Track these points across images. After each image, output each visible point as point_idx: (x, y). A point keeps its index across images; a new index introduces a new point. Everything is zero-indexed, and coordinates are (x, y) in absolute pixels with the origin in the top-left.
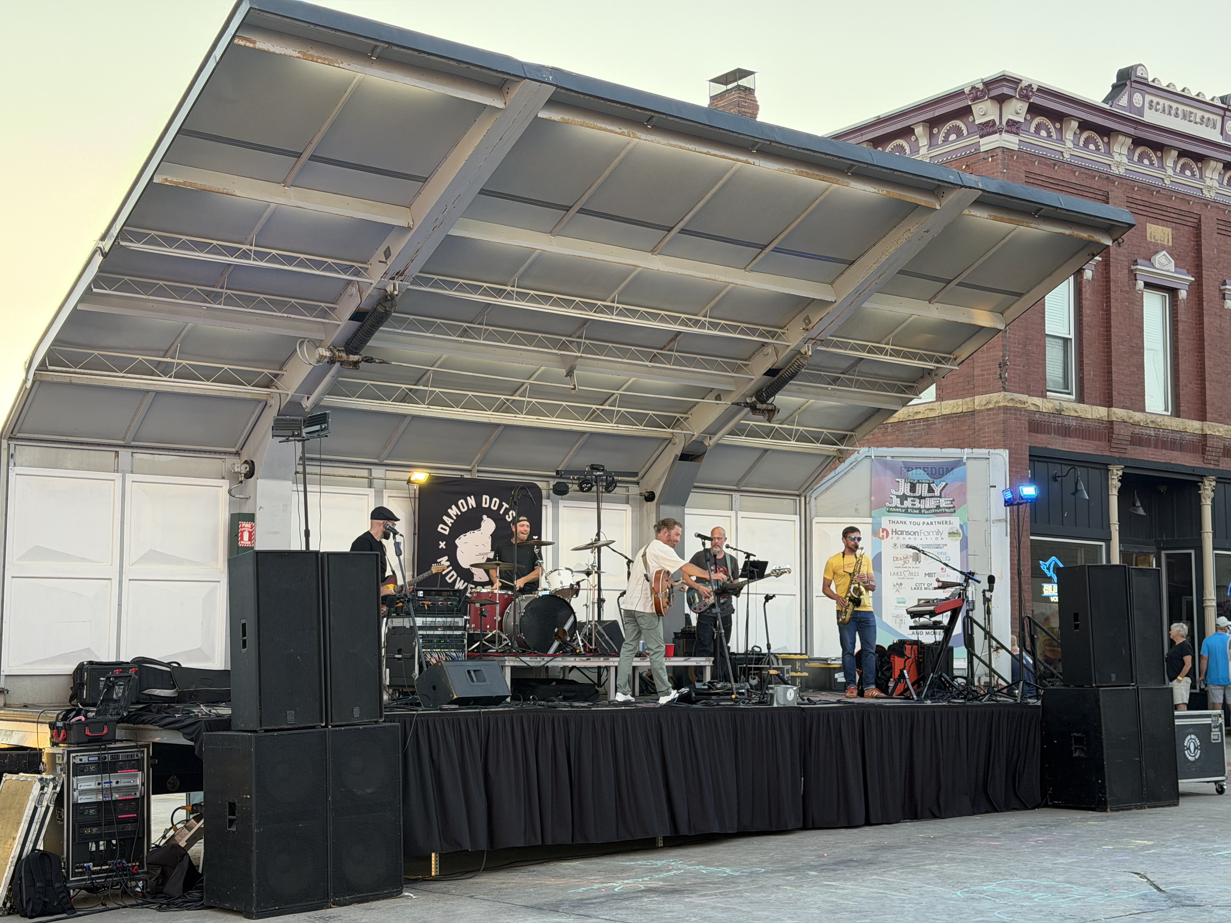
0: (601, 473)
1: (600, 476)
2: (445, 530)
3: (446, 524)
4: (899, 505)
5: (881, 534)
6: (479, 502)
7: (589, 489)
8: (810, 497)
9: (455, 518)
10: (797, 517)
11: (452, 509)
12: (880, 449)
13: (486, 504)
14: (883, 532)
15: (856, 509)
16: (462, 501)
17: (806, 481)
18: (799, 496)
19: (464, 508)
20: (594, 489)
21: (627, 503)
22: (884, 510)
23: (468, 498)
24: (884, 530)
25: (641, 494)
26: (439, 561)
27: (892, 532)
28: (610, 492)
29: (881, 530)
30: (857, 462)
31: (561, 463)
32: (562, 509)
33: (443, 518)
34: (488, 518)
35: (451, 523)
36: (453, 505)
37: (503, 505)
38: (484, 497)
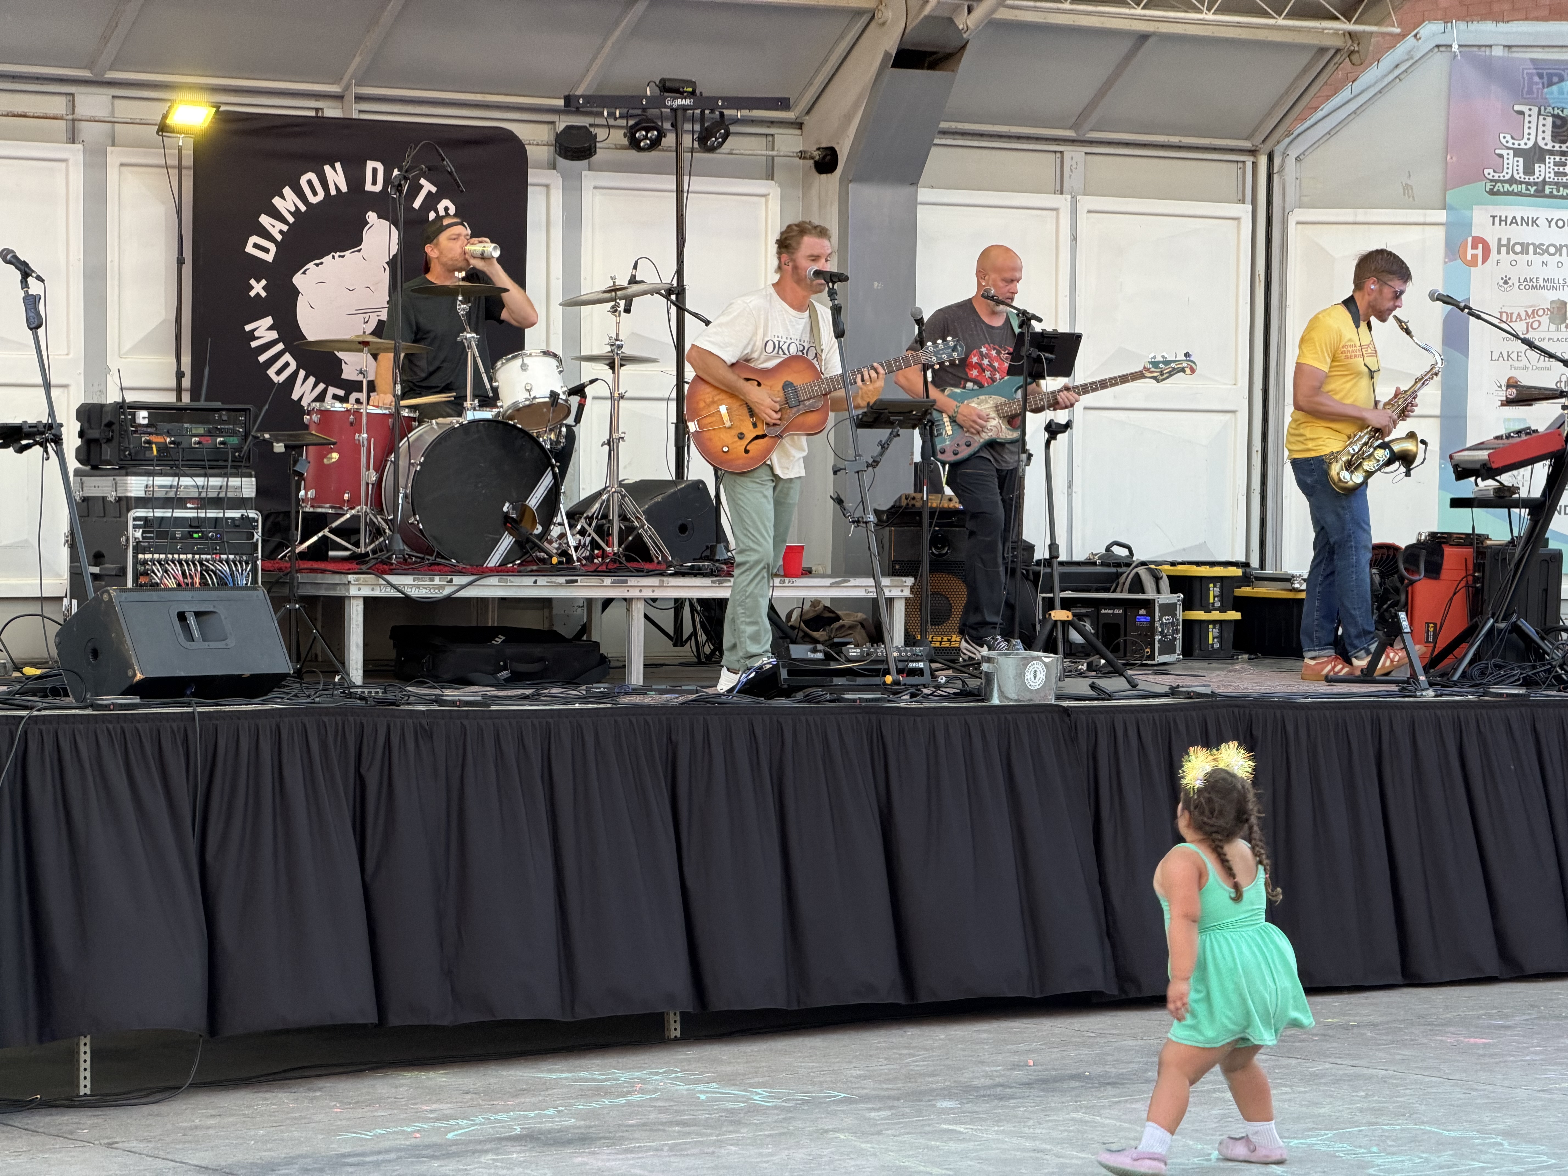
0: (687, 102)
1: (685, 109)
2: (266, 250)
3: (268, 236)
4: (1520, 176)
5: (1470, 252)
6: (355, 179)
7: (655, 144)
8: (1285, 155)
9: (291, 220)
10: (1244, 211)
11: (283, 197)
12: (1475, 26)
13: (374, 182)
14: (1475, 247)
15: (1407, 188)
16: (311, 176)
17: (1269, 114)
18: (1253, 152)
19: (315, 193)
20: (669, 140)
21: (770, 176)
22: (1480, 187)
23: (327, 168)
24: (1477, 241)
25: (802, 155)
26: (248, 328)
27: (1500, 245)
28: (712, 149)
29: (1470, 240)
30: (1415, 63)
31: (584, 76)
32: (591, 193)
33: (260, 219)
34: (382, 220)
35: (281, 232)
36: (287, 187)
37: (422, 187)
38: (370, 165)
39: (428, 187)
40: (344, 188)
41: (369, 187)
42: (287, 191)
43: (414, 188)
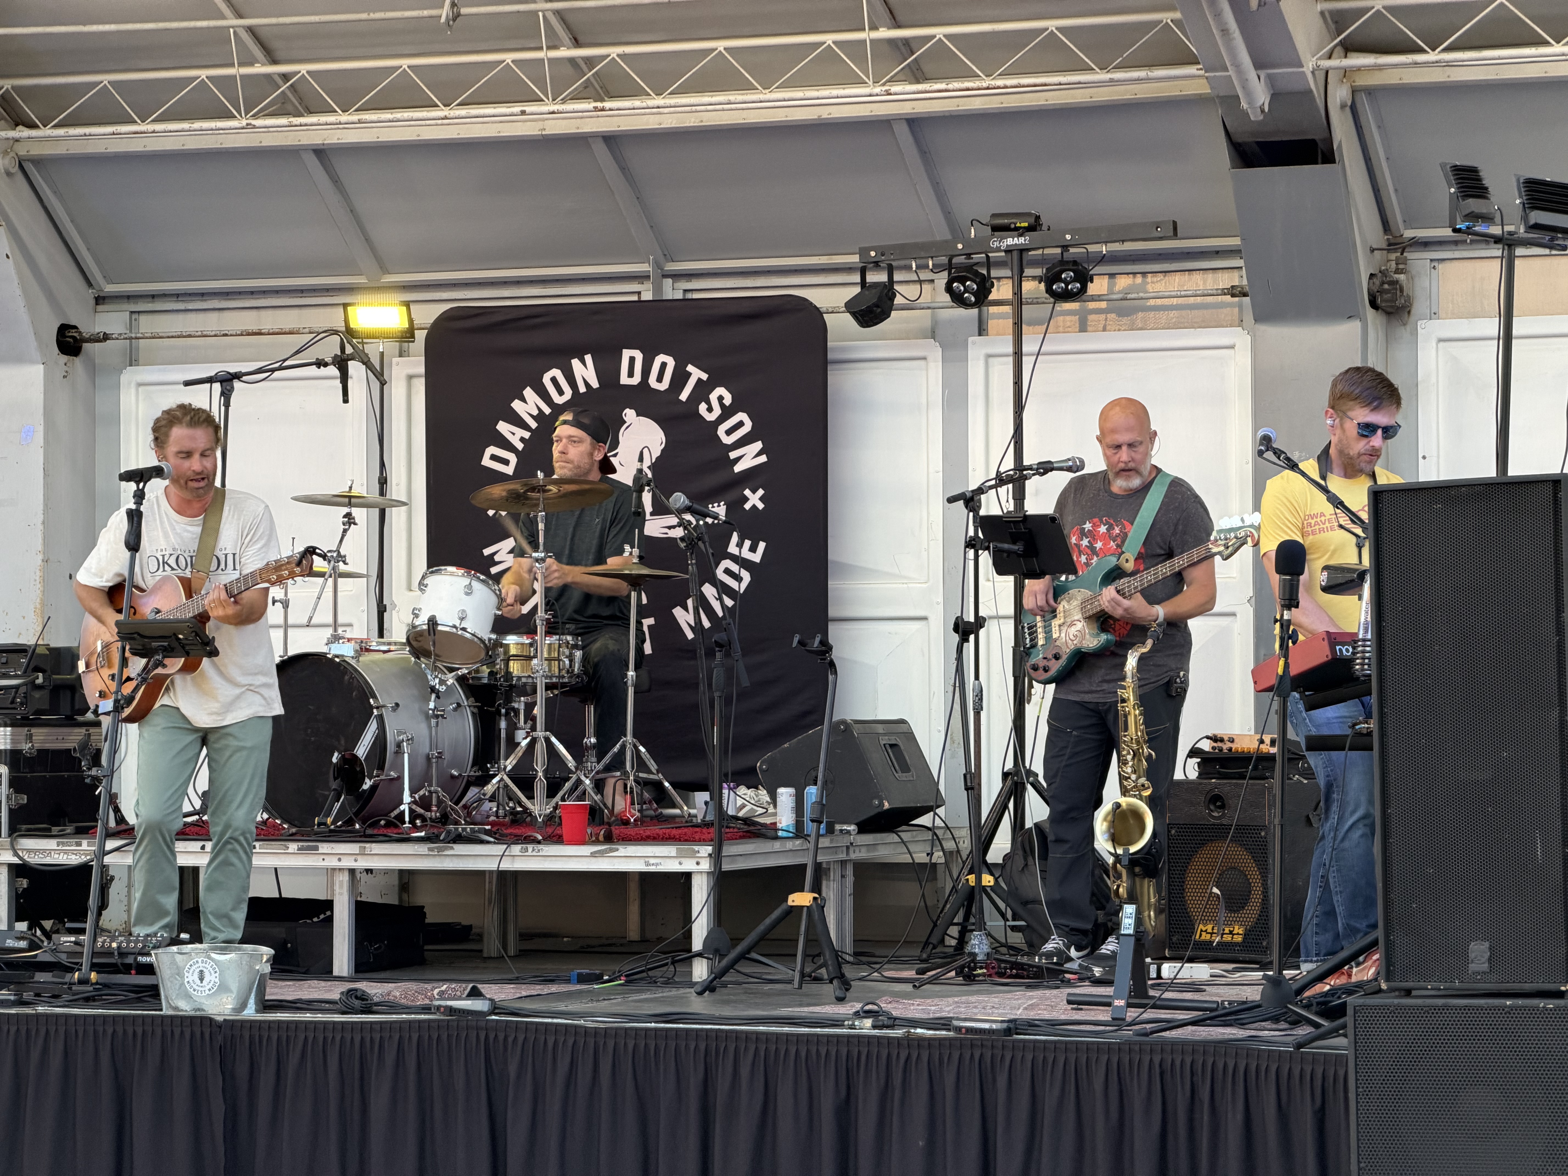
1: (1022, 248)
2: (506, 462)
3: (508, 446)
6: (608, 371)
9: (533, 425)
11: (523, 400)
13: (631, 374)
16: (556, 373)
19: (561, 392)
20: (1005, 292)
21: (1239, 321)
23: (576, 363)
26: (487, 552)
32: (981, 363)
33: (497, 427)
34: (641, 418)
35: (522, 440)
36: (528, 388)
37: (689, 375)
38: (627, 354)
39: (696, 374)
40: (595, 384)
41: (624, 380)
42: (528, 393)
43: (680, 378)
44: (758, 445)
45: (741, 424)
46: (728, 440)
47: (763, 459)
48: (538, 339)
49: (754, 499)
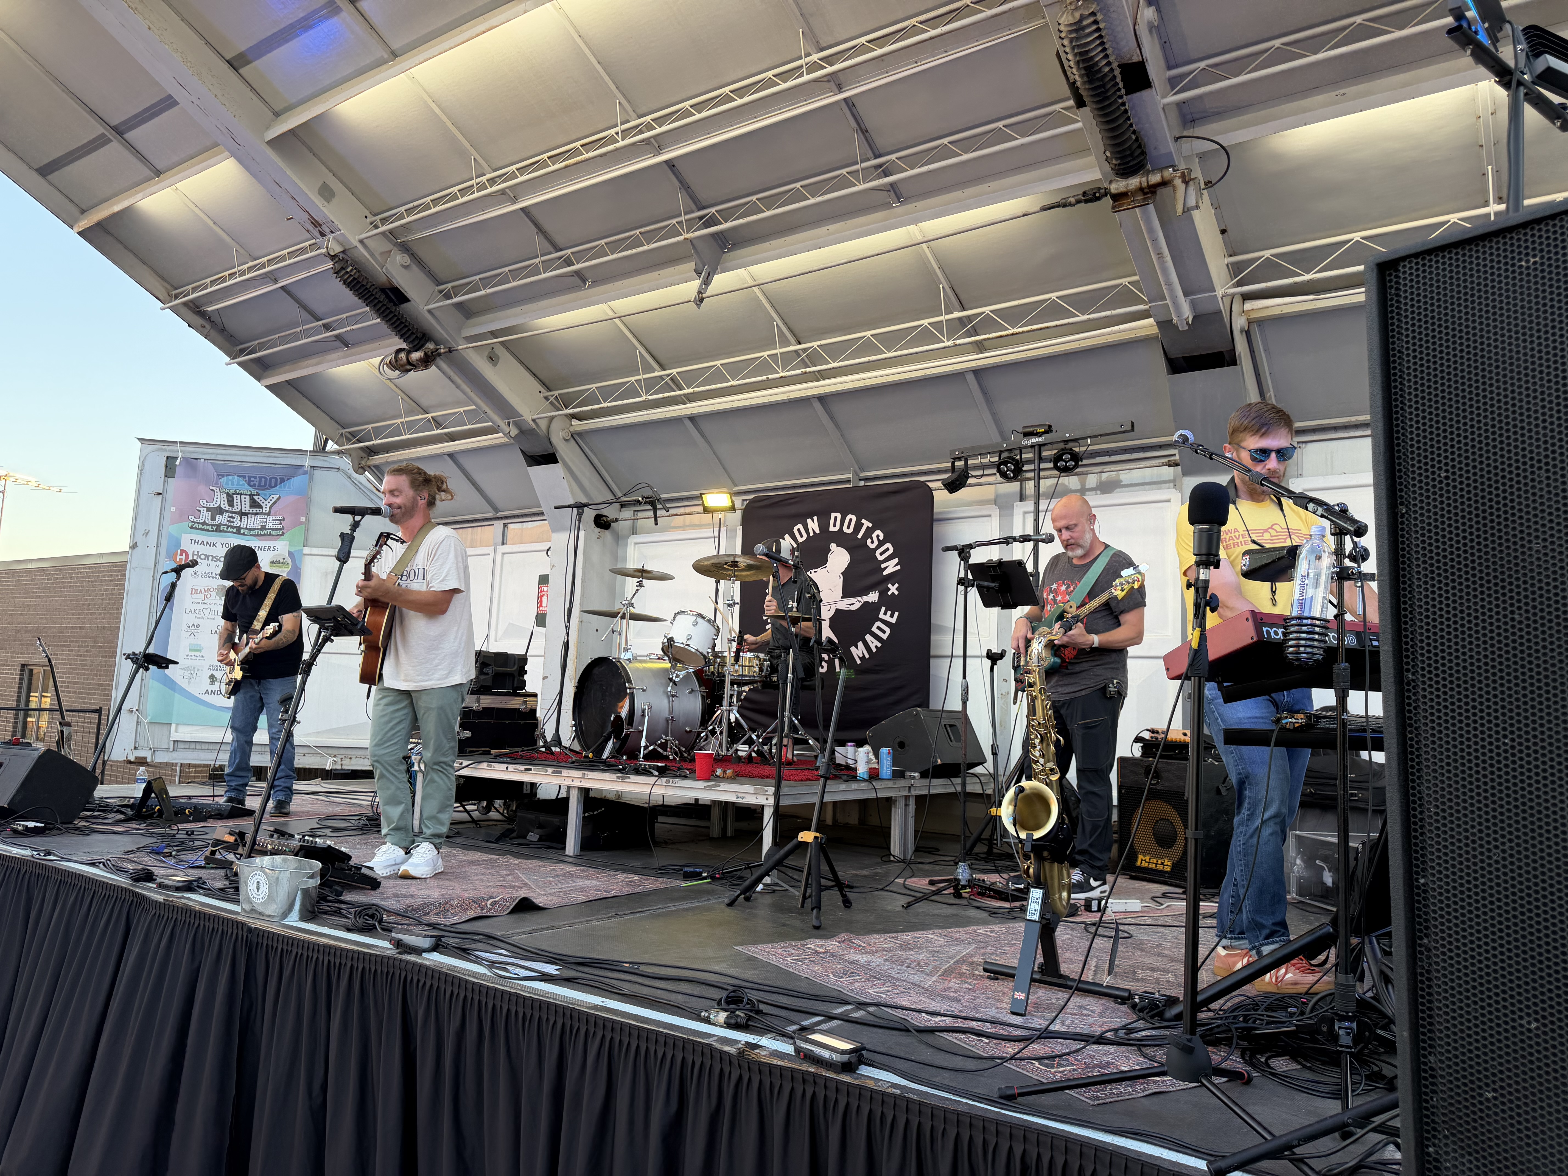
0: (1041, 439)
1: (1037, 445)
6: (823, 525)
11: (784, 540)
13: (835, 525)
16: (800, 526)
19: (802, 536)
23: (809, 521)
32: (1021, 516)
34: (839, 548)
37: (863, 524)
38: (833, 515)
39: (866, 524)
40: (818, 531)
41: (832, 528)
42: (787, 536)
43: (858, 526)
44: (896, 560)
45: (888, 549)
46: (881, 558)
47: (898, 567)
48: (793, 510)
49: (893, 589)
